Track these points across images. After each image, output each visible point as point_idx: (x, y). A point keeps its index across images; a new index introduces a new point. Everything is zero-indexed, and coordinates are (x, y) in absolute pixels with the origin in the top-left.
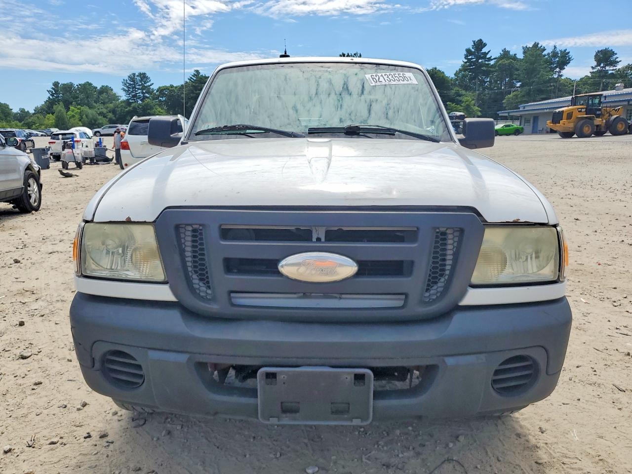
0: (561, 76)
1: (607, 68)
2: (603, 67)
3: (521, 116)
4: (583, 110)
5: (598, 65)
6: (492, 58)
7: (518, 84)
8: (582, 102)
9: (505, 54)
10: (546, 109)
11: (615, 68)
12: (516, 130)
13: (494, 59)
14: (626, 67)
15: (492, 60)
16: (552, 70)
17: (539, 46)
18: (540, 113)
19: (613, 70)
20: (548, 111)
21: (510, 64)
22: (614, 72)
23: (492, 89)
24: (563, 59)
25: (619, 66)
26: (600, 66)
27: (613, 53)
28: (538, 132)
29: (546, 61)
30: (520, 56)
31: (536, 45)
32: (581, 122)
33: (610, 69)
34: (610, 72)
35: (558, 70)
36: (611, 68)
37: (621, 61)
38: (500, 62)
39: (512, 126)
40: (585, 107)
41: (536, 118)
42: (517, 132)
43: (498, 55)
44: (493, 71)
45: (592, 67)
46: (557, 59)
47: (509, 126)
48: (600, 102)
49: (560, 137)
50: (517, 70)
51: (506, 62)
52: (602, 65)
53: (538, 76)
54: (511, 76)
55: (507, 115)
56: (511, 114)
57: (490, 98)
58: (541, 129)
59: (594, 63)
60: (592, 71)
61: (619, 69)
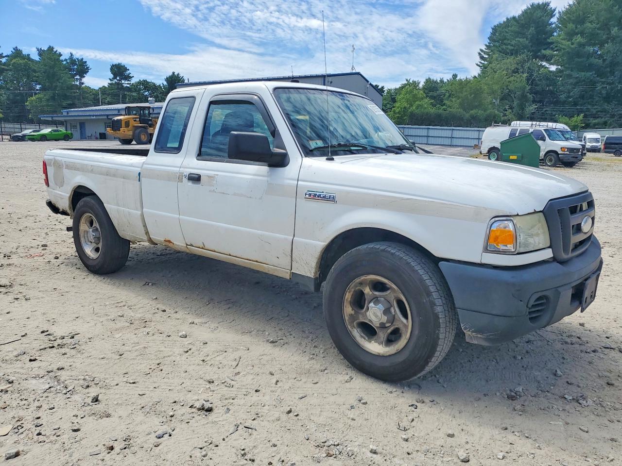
0: (83, 83)
1: (123, 82)
2: (119, 80)
3: (66, 121)
4: (138, 120)
5: (115, 78)
6: (4, 55)
7: (38, 87)
8: (134, 112)
9: (17, 53)
10: (93, 116)
11: (129, 82)
12: (65, 135)
13: (6, 56)
14: (138, 83)
15: (4, 57)
16: (73, 76)
17: (55, 50)
18: (87, 120)
19: (128, 84)
20: (95, 117)
21: (26, 64)
22: (128, 86)
23: (8, 89)
24: (82, 68)
25: (134, 81)
26: (116, 79)
27: (126, 69)
28: (87, 137)
29: (65, 68)
30: (35, 57)
31: (51, 49)
32: (138, 130)
33: (125, 83)
34: (125, 85)
35: (78, 77)
36: (127, 82)
37: (133, 77)
38: (14, 61)
39: (61, 131)
40: (138, 117)
41: (82, 125)
42: (67, 138)
43: (9, 53)
44: (7, 70)
45: (110, 79)
46: (76, 67)
47: (57, 131)
48: (150, 114)
49: (120, 144)
50: (35, 71)
51: (21, 62)
52: (118, 78)
53: (61, 81)
54: (28, 77)
55: (50, 119)
56: (54, 119)
57: (8, 99)
58: (90, 135)
59: (112, 76)
60: (110, 82)
61: (133, 84)
